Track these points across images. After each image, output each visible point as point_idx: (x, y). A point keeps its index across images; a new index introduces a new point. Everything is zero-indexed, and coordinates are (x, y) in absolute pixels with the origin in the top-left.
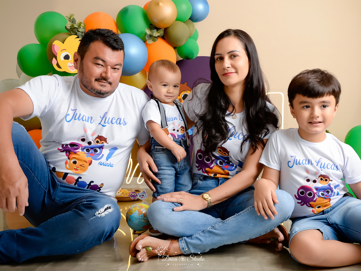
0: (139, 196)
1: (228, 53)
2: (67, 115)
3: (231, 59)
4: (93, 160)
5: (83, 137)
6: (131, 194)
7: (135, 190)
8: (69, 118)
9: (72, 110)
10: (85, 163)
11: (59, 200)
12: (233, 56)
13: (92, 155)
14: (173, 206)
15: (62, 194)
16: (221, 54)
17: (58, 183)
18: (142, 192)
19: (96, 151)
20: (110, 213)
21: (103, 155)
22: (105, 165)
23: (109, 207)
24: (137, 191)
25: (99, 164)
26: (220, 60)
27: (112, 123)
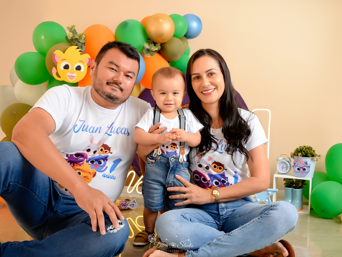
0: (129, 205)
1: (206, 72)
2: (75, 126)
3: (209, 77)
4: (97, 172)
5: (89, 148)
6: (122, 203)
7: (126, 200)
8: (76, 129)
9: (80, 121)
10: (89, 175)
11: (61, 213)
12: (210, 74)
13: (96, 166)
14: (182, 218)
15: (64, 206)
16: (199, 74)
17: (61, 195)
18: (132, 201)
19: (100, 163)
20: (121, 229)
21: (107, 167)
22: (108, 177)
23: (120, 223)
24: (128, 200)
25: (103, 176)
26: (197, 79)
27: (117, 133)
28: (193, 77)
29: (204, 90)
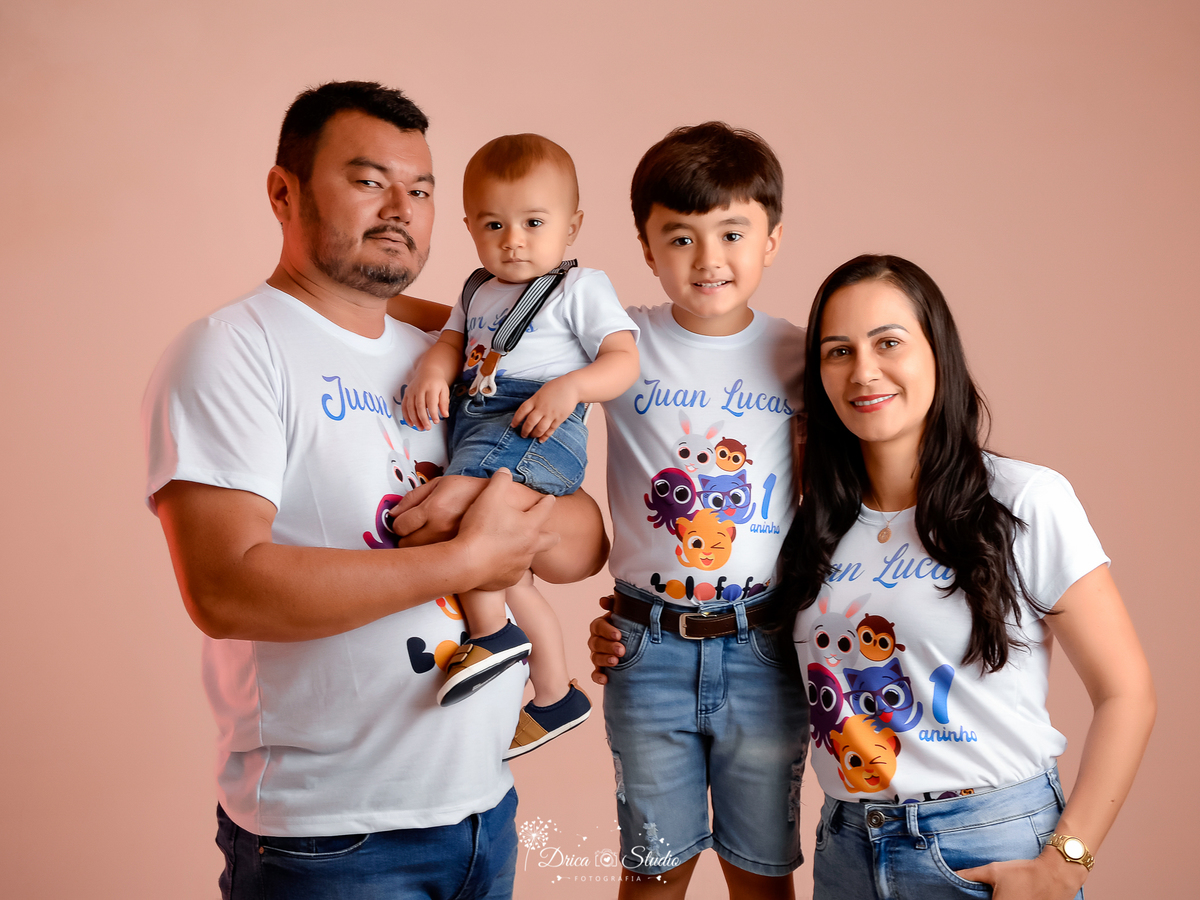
16: (848, 339)
26: (839, 355)
28: (827, 347)
29: (858, 399)
